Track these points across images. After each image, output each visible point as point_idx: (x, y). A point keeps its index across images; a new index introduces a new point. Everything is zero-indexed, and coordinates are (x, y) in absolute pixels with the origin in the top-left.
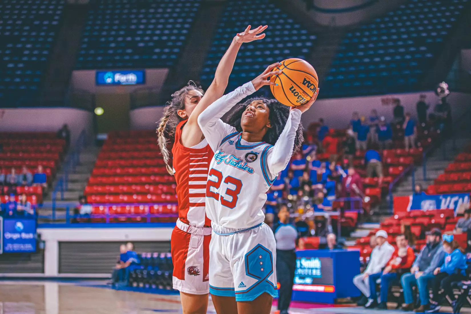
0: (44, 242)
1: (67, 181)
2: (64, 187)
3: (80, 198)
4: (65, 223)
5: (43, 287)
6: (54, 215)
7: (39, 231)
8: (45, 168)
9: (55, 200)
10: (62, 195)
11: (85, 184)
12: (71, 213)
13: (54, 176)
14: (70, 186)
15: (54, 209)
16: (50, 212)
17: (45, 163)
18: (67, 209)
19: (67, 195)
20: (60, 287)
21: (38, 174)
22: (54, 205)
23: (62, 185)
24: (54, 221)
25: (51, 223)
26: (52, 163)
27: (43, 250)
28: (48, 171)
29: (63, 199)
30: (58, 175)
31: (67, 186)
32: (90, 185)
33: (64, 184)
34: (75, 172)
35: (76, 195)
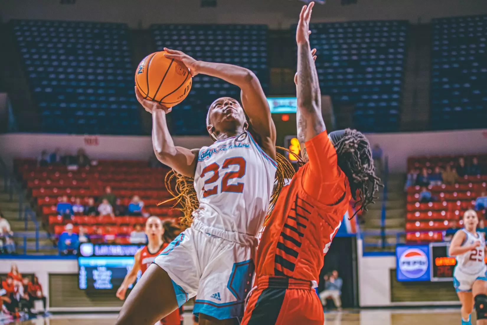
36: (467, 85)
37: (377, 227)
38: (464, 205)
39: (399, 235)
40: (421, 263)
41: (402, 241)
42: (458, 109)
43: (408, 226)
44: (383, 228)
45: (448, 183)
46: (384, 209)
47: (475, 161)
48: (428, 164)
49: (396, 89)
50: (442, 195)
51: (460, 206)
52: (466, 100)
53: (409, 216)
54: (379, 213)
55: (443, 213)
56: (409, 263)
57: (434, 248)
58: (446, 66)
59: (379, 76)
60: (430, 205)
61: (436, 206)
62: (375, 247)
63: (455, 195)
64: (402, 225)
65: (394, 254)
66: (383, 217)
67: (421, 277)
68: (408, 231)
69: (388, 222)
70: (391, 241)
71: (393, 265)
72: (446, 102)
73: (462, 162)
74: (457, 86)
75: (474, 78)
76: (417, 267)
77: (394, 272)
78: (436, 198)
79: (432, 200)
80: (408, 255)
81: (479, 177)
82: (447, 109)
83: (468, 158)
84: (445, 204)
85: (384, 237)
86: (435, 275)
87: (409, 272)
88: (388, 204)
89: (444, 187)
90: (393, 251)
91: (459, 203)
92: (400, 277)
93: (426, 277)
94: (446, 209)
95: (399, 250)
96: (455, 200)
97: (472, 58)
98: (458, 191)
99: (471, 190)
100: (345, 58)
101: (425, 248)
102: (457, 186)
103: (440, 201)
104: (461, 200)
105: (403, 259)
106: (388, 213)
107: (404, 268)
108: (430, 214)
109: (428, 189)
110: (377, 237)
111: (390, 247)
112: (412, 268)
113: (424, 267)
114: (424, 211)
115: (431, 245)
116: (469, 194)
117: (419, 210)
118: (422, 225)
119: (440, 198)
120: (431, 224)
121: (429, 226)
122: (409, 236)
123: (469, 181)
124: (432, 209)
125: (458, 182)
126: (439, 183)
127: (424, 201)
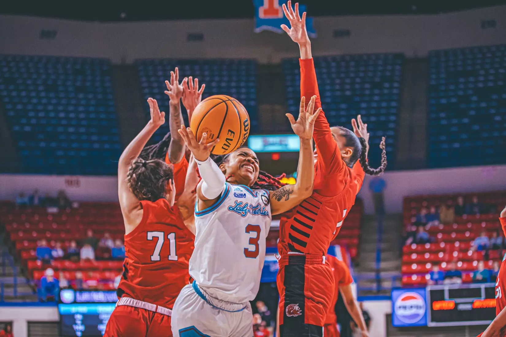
36: (466, 121)
37: (371, 270)
38: (463, 246)
39: (395, 279)
40: (418, 307)
41: (398, 284)
42: (456, 145)
43: (404, 269)
44: (378, 271)
45: (446, 224)
46: (379, 251)
47: (475, 200)
48: (425, 204)
49: (391, 125)
50: (440, 236)
51: (460, 246)
52: (464, 136)
53: (405, 258)
54: (374, 255)
55: (441, 255)
56: (405, 307)
57: (432, 292)
58: (444, 101)
59: (373, 112)
60: (428, 246)
61: (433, 247)
62: (370, 291)
63: (454, 235)
64: (397, 268)
65: (390, 298)
66: (379, 260)
67: (418, 321)
68: (404, 274)
69: (383, 265)
70: (387, 285)
71: (388, 310)
72: (443, 138)
73: (460, 201)
74: (455, 121)
75: (472, 113)
76: (413, 311)
77: (390, 317)
79: (428, 241)
80: (404, 299)
81: (478, 216)
82: (445, 146)
83: (468, 196)
84: (442, 245)
85: (379, 280)
86: (433, 320)
87: (405, 317)
88: (383, 246)
89: (441, 227)
90: (388, 295)
91: (457, 244)
92: (396, 323)
93: (423, 322)
94: (444, 250)
95: (395, 294)
96: (452, 242)
97: (470, 92)
98: (456, 231)
99: (470, 230)
100: (338, 93)
101: (422, 292)
102: (455, 226)
103: (437, 242)
104: (460, 241)
105: (399, 303)
106: (383, 255)
107: (400, 312)
108: (427, 256)
109: (425, 230)
110: (371, 281)
111: (385, 291)
112: (408, 312)
113: (422, 312)
114: (421, 253)
115: (429, 288)
116: (467, 234)
117: (415, 251)
118: (420, 268)
119: (438, 238)
120: (428, 266)
121: (426, 268)
122: (405, 279)
123: (468, 221)
124: (430, 251)
125: (456, 222)
126: (436, 223)
127: (421, 242)
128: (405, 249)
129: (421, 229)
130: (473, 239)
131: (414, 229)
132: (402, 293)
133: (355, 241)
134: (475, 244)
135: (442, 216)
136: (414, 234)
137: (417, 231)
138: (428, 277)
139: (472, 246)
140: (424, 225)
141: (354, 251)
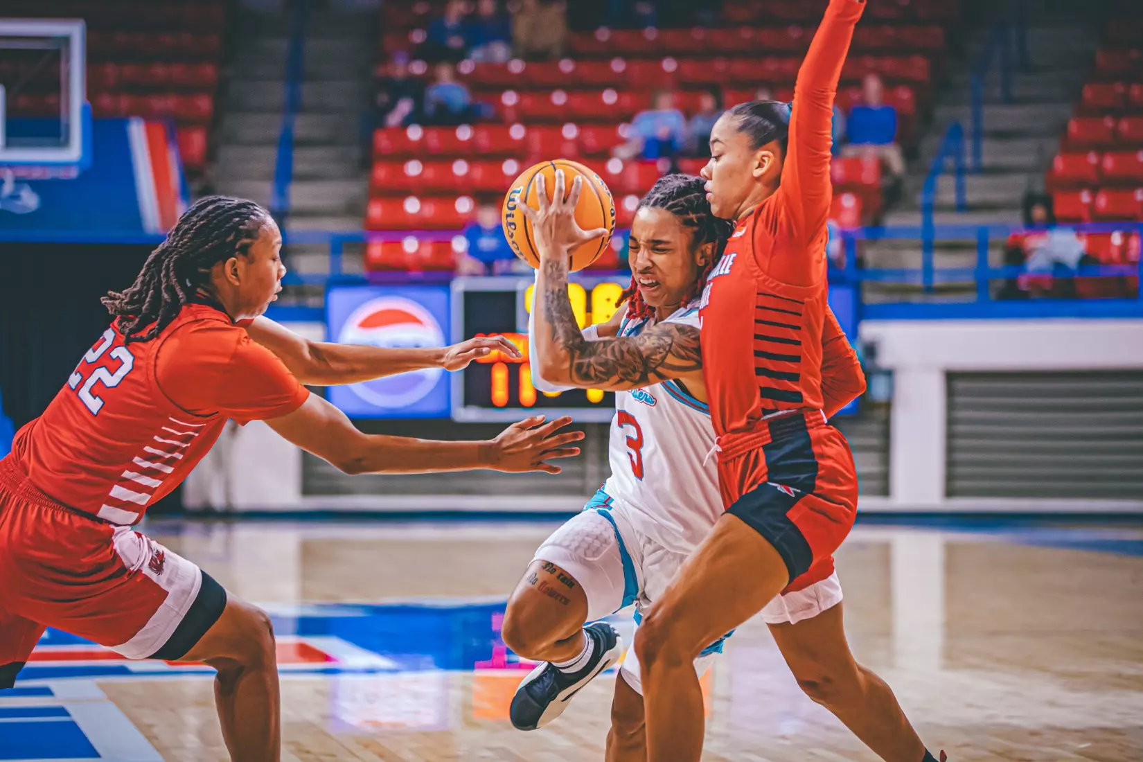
0: (889, 373)
1: (978, 135)
2: (968, 161)
3: (1029, 202)
4: (970, 298)
5: (886, 548)
6: (928, 270)
7: (870, 330)
8: (889, 83)
9: (929, 209)
10: (960, 189)
11: (1052, 145)
12: (995, 258)
13: (927, 118)
14: (991, 153)
15: (928, 247)
16: (914, 260)
17: (888, 64)
18: (982, 246)
19: (977, 190)
20: (950, 549)
21: (864, 108)
22: (928, 226)
23: (958, 154)
24: (929, 290)
25: (916, 299)
26: (919, 67)
27: (888, 406)
28: (904, 94)
29: (962, 207)
30: (942, 113)
31: (977, 153)
32: (1070, 147)
33: (968, 145)
34: (1009, 100)
35: (1013, 188)
39: (339, 245)
41: (352, 266)
43: (377, 211)
45: (533, 56)
46: (287, 144)
50: (510, 100)
51: (576, 141)
53: (381, 173)
54: (267, 157)
57: (469, 296)
60: (464, 133)
61: (484, 140)
63: (559, 99)
64: (353, 209)
65: (320, 315)
66: (284, 176)
67: (422, 400)
69: (300, 195)
78: (488, 111)
79: (468, 116)
80: (368, 324)
84: (517, 132)
86: (469, 399)
88: (303, 126)
89: (517, 66)
90: (313, 302)
91: (570, 132)
93: (433, 406)
95: (339, 299)
96: (556, 120)
98: (571, 85)
99: (618, 85)
101: (437, 296)
102: (567, 66)
103: (500, 121)
104: (580, 122)
105: (351, 333)
106: (303, 161)
108: (460, 168)
109: (458, 76)
113: (432, 372)
114: (438, 157)
115: (459, 286)
116: (609, 97)
117: (420, 152)
118: (430, 210)
119: (503, 106)
120: (463, 206)
121: (456, 212)
122: (377, 250)
123: (612, 52)
124: (470, 153)
125: (570, 53)
126: (499, 52)
127: (444, 118)
128: (383, 141)
129: (445, 73)
130: (628, 118)
131: (418, 68)
132: (369, 299)
133: (204, 104)
134: (633, 134)
135: (521, 28)
136: (415, 88)
137: (429, 79)
138: (459, 244)
139: (622, 141)
140: (457, 57)
141: (197, 140)
